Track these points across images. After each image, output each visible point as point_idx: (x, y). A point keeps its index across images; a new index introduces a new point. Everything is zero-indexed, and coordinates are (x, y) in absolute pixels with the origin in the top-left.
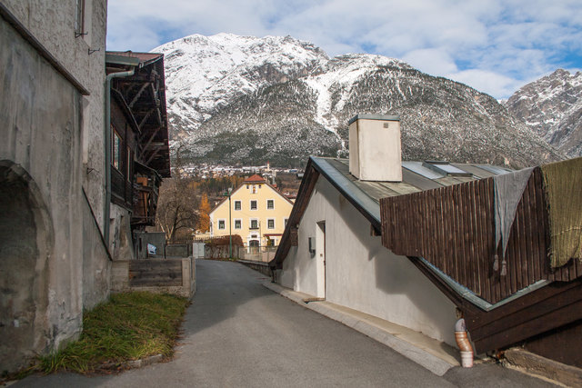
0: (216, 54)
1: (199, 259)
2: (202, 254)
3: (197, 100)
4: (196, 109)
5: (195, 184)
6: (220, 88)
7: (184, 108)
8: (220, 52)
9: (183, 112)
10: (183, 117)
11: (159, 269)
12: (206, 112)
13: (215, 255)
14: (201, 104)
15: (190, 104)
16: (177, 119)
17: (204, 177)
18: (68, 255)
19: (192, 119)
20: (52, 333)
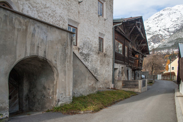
0: (175, 12)
1: (159, 80)
2: (161, 78)
3: (168, 29)
4: (168, 32)
5: (168, 56)
6: (176, 24)
7: (164, 32)
8: (176, 11)
9: (164, 33)
10: (164, 35)
11: (131, 83)
12: (171, 32)
13: (165, 78)
14: (169, 30)
15: (166, 30)
16: (162, 35)
17: (171, 53)
18: (65, 80)
19: (167, 35)
20: (57, 101)
